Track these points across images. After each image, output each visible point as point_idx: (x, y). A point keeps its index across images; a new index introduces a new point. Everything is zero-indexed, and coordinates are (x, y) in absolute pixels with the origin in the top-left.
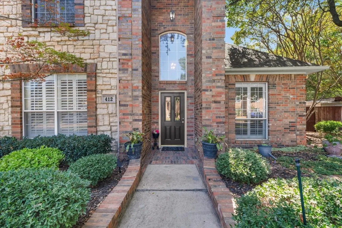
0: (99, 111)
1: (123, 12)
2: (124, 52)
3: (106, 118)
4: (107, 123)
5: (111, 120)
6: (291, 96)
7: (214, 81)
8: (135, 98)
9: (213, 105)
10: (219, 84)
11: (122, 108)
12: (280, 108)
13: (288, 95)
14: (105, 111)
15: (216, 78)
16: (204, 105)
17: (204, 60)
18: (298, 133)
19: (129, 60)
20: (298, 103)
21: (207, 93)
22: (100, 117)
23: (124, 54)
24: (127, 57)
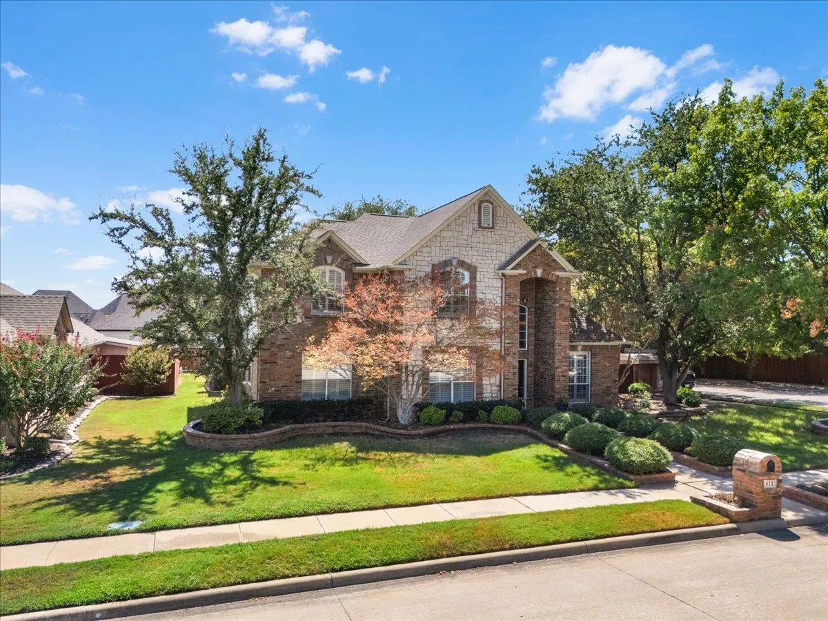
0: (484, 382)
1: (508, 314)
2: (508, 341)
3: (489, 387)
4: (489, 391)
5: (493, 388)
6: (608, 364)
7: (562, 362)
8: (514, 374)
9: (562, 378)
10: (565, 364)
11: (506, 381)
12: (600, 374)
13: (605, 363)
14: (488, 382)
15: (564, 360)
16: (556, 378)
17: (557, 347)
18: (612, 396)
19: (511, 347)
20: (612, 370)
21: (558, 370)
22: (485, 387)
23: (508, 343)
24: (510, 345)
